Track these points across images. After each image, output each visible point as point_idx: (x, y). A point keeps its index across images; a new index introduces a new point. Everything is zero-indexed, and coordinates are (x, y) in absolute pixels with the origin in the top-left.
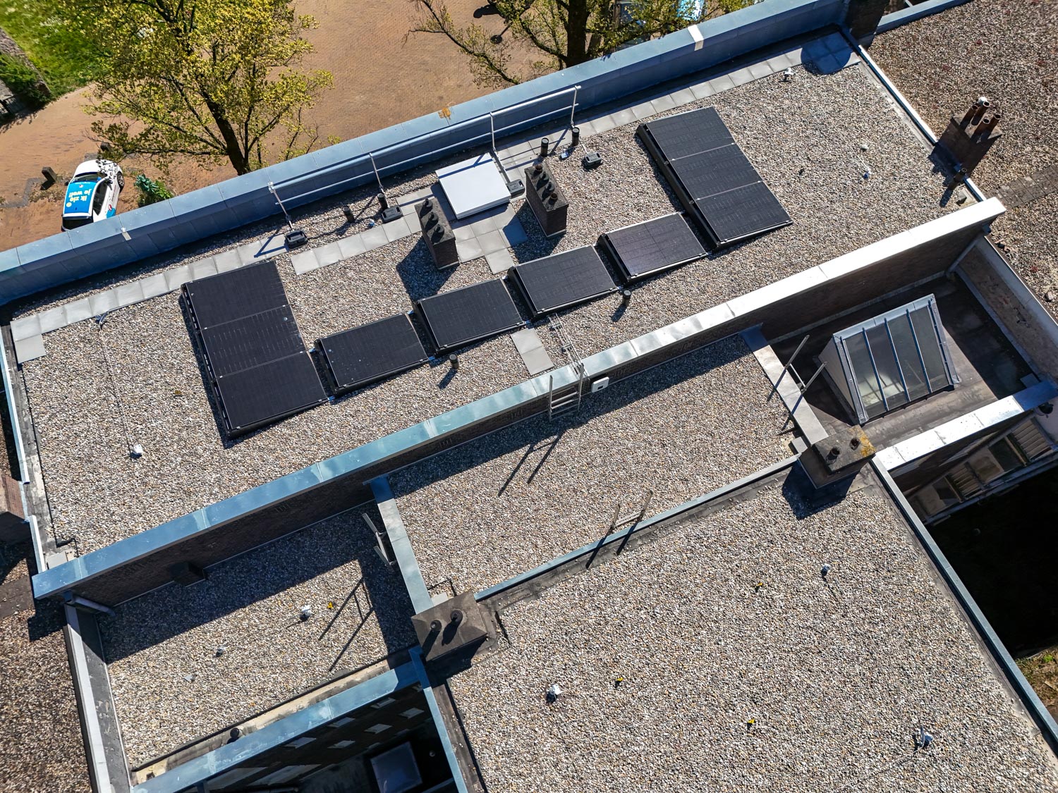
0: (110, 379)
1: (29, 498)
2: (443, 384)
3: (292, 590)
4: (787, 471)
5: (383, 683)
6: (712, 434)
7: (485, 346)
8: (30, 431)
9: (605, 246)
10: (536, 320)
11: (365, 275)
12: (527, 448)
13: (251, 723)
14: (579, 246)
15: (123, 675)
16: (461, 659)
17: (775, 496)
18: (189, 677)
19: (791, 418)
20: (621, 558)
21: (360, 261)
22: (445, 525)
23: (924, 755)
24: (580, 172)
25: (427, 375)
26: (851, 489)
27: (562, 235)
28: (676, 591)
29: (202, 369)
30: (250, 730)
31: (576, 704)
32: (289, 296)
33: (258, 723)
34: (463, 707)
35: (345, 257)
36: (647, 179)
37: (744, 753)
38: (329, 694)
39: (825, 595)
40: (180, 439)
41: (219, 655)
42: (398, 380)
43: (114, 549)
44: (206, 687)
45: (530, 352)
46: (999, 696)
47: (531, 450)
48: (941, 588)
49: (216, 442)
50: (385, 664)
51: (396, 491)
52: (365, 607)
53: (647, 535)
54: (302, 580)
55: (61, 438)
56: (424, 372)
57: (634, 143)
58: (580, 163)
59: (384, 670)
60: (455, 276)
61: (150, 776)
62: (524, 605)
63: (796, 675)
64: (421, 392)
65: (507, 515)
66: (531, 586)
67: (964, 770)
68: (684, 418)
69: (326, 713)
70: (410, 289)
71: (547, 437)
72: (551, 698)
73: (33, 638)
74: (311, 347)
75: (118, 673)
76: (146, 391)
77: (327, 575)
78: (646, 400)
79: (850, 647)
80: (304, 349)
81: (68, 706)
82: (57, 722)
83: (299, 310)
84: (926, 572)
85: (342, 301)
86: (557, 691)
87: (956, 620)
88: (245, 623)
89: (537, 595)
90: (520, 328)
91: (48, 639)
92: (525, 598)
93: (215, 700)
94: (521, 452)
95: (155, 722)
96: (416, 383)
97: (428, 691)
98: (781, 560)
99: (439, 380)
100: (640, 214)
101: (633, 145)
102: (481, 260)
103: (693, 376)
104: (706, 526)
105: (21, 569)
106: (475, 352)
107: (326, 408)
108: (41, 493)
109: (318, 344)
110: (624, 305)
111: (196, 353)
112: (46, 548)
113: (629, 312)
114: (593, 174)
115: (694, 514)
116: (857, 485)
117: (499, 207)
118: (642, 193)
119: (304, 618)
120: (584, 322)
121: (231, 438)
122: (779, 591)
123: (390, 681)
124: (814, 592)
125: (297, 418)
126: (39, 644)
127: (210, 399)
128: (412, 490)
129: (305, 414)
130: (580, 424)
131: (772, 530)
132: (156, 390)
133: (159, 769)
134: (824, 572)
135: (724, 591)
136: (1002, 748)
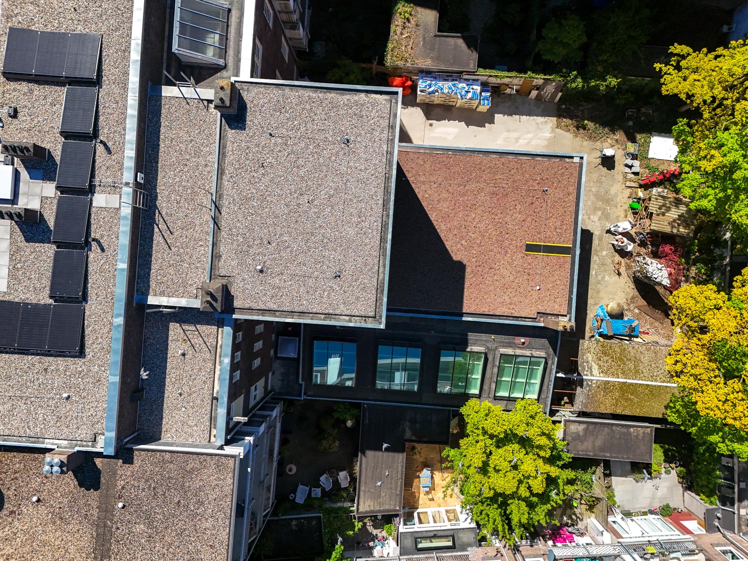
0: (21, 398)
1: (65, 448)
2: (103, 250)
3: (169, 355)
4: (223, 120)
5: (227, 333)
6: (191, 141)
7: (92, 221)
8: (31, 439)
9: (66, 134)
10: (91, 190)
11: (23, 259)
12: (155, 226)
13: (215, 391)
14: (60, 147)
15: (169, 435)
16: (229, 298)
17: (231, 133)
18: (184, 409)
19: (202, 100)
20: (223, 214)
21: (14, 258)
22: (172, 280)
23: (351, 144)
24: (16, 121)
25: (94, 255)
26: (245, 99)
27: (49, 152)
28: (248, 199)
29: (38, 354)
30: (218, 392)
31: (268, 262)
32: (16, 300)
33: (217, 388)
34: (247, 306)
35: (8, 264)
36: (38, 90)
37: (316, 210)
38: (220, 356)
39: (279, 140)
40: (70, 376)
41: (181, 395)
42: (90, 270)
43: (108, 418)
44: (191, 404)
45: (106, 202)
46: (348, 100)
47: (158, 225)
48: (301, 91)
49: (80, 361)
50: (220, 329)
51: (146, 294)
52: (192, 328)
53: (220, 198)
54: (167, 349)
55: (42, 427)
56: (92, 256)
57: (12, 83)
58: (10, 119)
59: (222, 331)
60: (46, 216)
61: (215, 436)
62: (221, 263)
63: (301, 173)
64: (102, 262)
65: (182, 251)
66: (215, 257)
67: (363, 132)
68: (178, 148)
69: (227, 361)
70: (43, 241)
71: (155, 214)
72: (261, 271)
73: (132, 463)
74: (51, 301)
75: (166, 437)
76: (36, 383)
77: (170, 338)
78: (160, 160)
79: (303, 145)
80: (51, 305)
81: (167, 456)
82: (172, 462)
83: (27, 299)
84: (292, 93)
85: (33, 277)
86: (259, 267)
87: (314, 95)
88: (173, 379)
89: (220, 256)
90: (91, 200)
91: (135, 457)
92: (219, 261)
93: (198, 402)
94: (156, 230)
95: (195, 428)
96: (95, 262)
97: (234, 316)
98: (257, 149)
99: (99, 251)
100: (57, 106)
101: (13, 85)
102: (43, 199)
103: (160, 131)
104: (229, 170)
105: (98, 461)
106: (93, 228)
107: (87, 307)
108: (66, 442)
109: (51, 297)
110: (105, 144)
111: (27, 354)
112: (93, 446)
113: (110, 144)
114: (20, 115)
115: (221, 172)
116: (244, 94)
117: (16, 175)
118: (45, 98)
119: (184, 355)
120: (104, 168)
121: (81, 354)
122: (268, 158)
123: (228, 330)
124: (276, 144)
125: (86, 322)
126: (135, 462)
127: (56, 356)
128: (149, 286)
129: (86, 317)
130: (156, 196)
131: (243, 144)
132: (38, 379)
133: (214, 432)
134: (271, 135)
135: (257, 180)
136: (363, 113)
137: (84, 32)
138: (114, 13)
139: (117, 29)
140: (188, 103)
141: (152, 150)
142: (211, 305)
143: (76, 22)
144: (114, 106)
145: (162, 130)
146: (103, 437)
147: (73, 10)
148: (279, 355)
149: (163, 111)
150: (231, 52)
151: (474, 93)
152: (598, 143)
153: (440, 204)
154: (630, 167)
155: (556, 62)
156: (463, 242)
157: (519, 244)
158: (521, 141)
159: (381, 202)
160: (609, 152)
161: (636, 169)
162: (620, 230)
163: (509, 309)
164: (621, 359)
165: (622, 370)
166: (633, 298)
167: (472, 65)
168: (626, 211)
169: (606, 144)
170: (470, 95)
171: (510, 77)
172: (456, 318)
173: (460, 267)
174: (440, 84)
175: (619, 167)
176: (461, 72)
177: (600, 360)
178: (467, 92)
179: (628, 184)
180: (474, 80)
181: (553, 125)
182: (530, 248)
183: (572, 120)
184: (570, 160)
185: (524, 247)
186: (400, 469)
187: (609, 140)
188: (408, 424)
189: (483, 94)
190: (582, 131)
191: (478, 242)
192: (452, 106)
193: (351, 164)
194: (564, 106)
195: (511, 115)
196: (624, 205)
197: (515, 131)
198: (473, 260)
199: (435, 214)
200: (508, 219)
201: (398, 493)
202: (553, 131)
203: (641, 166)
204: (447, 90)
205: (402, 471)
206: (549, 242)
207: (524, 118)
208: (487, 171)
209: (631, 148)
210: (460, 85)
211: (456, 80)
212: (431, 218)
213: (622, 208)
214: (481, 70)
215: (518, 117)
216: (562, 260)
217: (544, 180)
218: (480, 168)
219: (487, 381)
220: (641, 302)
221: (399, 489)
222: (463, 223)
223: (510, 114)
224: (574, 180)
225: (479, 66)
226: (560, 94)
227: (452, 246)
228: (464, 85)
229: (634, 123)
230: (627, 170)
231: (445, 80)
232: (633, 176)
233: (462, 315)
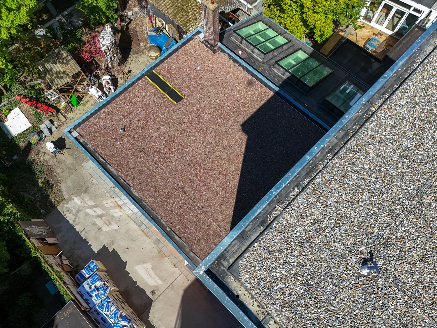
151: (93, 282)
152: (51, 163)
153: (218, 189)
157: (183, 108)
158: (100, 213)
167: (70, 310)
169: (47, 157)
170: (99, 284)
171: (51, 267)
172: (283, 93)
173: (246, 127)
174: (112, 321)
175: (56, 135)
176: (84, 312)
178: (98, 289)
179: (63, 119)
180: (81, 295)
181: (64, 204)
182: (177, 98)
183: (48, 195)
184: (79, 138)
185: (181, 102)
187: (42, 158)
189: (87, 276)
190: (51, 182)
192: (121, 294)
194: (42, 211)
195: (85, 240)
201: (409, 37)
202: (70, 199)
203: (43, 122)
204: (112, 308)
207: (78, 228)
209: (34, 139)
210: (97, 302)
211: (96, 311)
212: (237, 184)
214: (66, 299)
215: (82, 235)
216: (162, 72)
218: (155, 191)
220: (134, 48)
223: (85, 242)
225: (64, 303)
226: (33, 220)
228: (94, 299)
229: (12, 156)
230: (54, 129)
231: (105, 321)
232: (55, 122)
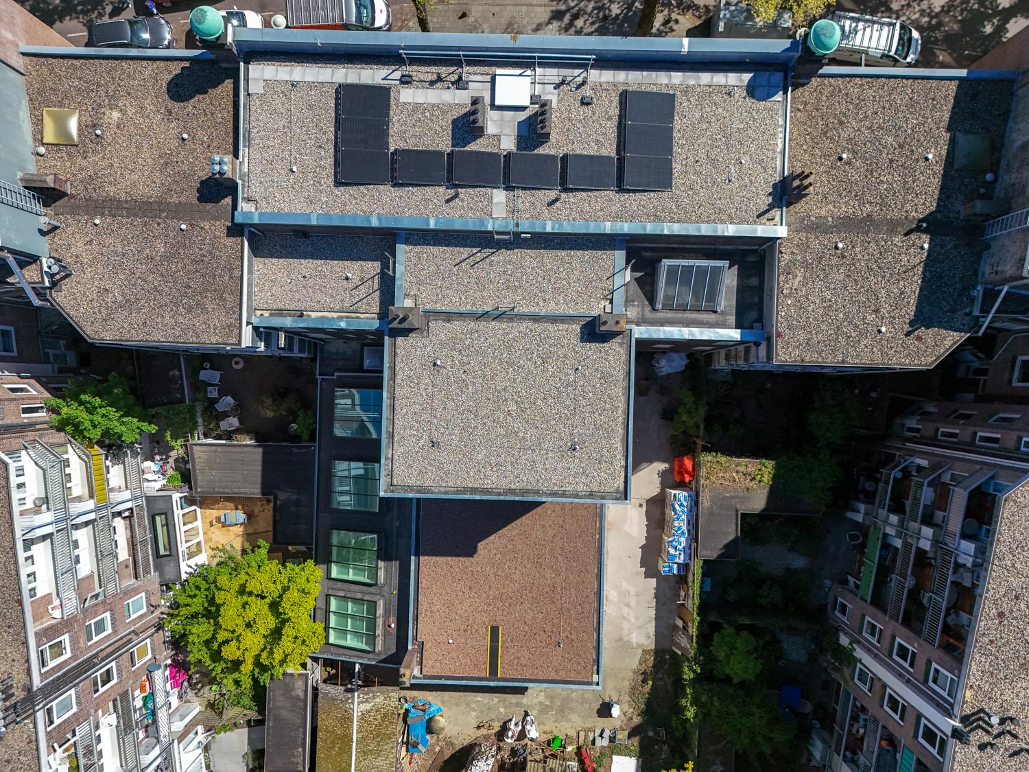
0: (290, 122)
1: (240, 170)
2: (448, 201)
3: (346, 263)
4: (590, 319)
5: (372, 324)
6: (570, 284)
7: (477, 190)
8: (247, 133)
9: (565, 158)
10: (508, 188)
11: (434, 118)
12: (479, 249)
13: (310, 313)
14: (553, 152)
15: (260, 267)
16: (406, 332)
17: (576, 328)
18: (289, 281)
19: (612, 293)
20: (493, 323)
21: (435, 108)
22: (424, 269)
23: (571, 453)
24: (578, 104)
25: (442, 191)
26: (614, 340)
27: (547, 142)
28: (509, 348)
29: (336, 137)
30: (309, 316)
31: (445, 372)
32: (391, 113)
33: (314, 315)
34: (398, 351)
35: (429, 101)
36: (612, 127)
37: (501, 419)
38: (347, 317)
39: (572, 378)
40: (315, 172)
41: (304, 277)
42: (427, 188)
43: (272, 215)
44: (295, 289)
45: (497, 204)
46: (617, 448)
47: (480, 251)
48: (623, 398)
49: (331, 181)
50: (376, 316)
51: (407, 242)
52: (376, 286)
53: (510, 319)
54: (352, 260)
55: (261, 145)
56: (441, 189)
57: (617, 98)
58: (580, 98)
59: (374, 318)
60: (480, 141)
61: (262, 315)
62: (441, 323)
63: (539, 402)
64: (435, 201)
65: (454, 278)
66: (448, 317)
67: (584, 465)
68: (561, 270)
69: (343, 325)
70: (453, 138)
71: (491, 248)
72: (435, 364)
73: (228, 236)
74: (392, 149)
75: (259, 263)
76: (306, 137)
77: (363, 263)
78: (548, 252)
79: (568, 403)
80: (388, 149)
81: (237, 273)
82: (231, 277)
83: (393, 124)
84: (621, 389)
85: (416, 129)
86: (439, 363)
87: (620, 412)
88: (320, 268)
89: (449, 321)
90: (499, 188)
91: (234, 239)
92: (444, 320)
93: (297, 296)
94: (475, 250)
95: (269, 294)
96: (435, 194)
97: (386, 338)
98: (562, 356)
99: (447, 198)
100: (596, 147)
101: (616, 100)
102: (497, 137)
103: (578, 250)
104: (538, 327)
105: (228, 201)
106: (471, 191)
107: (388, 187)
108: (246, 170)
109: (396, 150)
110: (557, 200)
111: (335, 126)
112: (243, 199)
113: (558, 204)
114: (585, 108)
115: (536, 318)
116: (618, 339)
117: (523, 108)
118: (604, 134)
119: (347, 279)
120: (533, 200)
121: (338, 184)
122: (553, 368)
123: (375, 325)
124: (567, 374)
125: (372, 186)
126: (231, 239)
127: (335, 156)
128: (416, 245)
129: (376, 186)
130: (511, 249)
131: (566, 341)
132: (311, 139)
133: (266, 314)
134: (577, 369)
135: (529, 357)
136: (604, 465)
137: (674, 171)
138: (695, 202)
139: (678, 206)
140: (608, 278)
141: (558, 243)
142: (394, 319)
143: (684, 162)
144: (598, 208)
145: (580, 253)
146: (253, 210)
147: (697, 159)
148: (365, 348)
149: (600, 253)
150: (670, 315)
151: (675, 556)
152: (627, 698)
154: (601, 736)
155: (711, 648)
156: (499, 556)
157: (498, 618)
158: (626, 608)
159: (513, 486)
160: (616, 711)
161: (599, 743)
162: (528, 727)
163: (426, 610)
164: (378, 735)
165: (367, 736)
166: (452, 744)
167: (704, 553)
168: (551, 732)
169: (626, 707)
170: (672, 551)
171: (693, 597)
172: (413, 551)
173: (470, 552)
174: (684, 517)
175: (601, 723)
176: (697, 542)
177: (377, 711)
178: (676, 548)
180: (690, 556)
181: (646, 646)
182: (495, 631)
183: (652, 667)
184: (595, 671)
185: (495, 624)
186: (242, 490)
187: (631, 710)
188: (294, 497)
189: (676, 565)
190: (641, 678)
191: (499, 573)
192: (663, 529)
193: (551, 454)
194: (668, 657)
195: (655, 597)
196: (558, 730)
197: (638, 603)
198: (479, 568)
199: (529, 522)
200: (526, 605)
201: (216, 490)
202: (639, 646)
203: (603, 747)
204: (677, 525)
205: (241, 493)
206: (502, 652)
207: (653, 613)
208: (578, 578)
209: (622, 736)
210: (683, 539)
211: (689, 535)
213: (554, 728)
214: (701, 562)
215: (654, 604)
216: (483, 667)
217: (571, 643)
218: (582, 572)
219: (346, 586)
220: (448, 754)
221: (221, 490)
222: (520, 555)
223: (656, 596)
224: (572, 676)
225: (705, 561)
226: (680, 653)
227: (494, 543)
228: (684, 544)
229: (651, 738)
230: (598, 732)
231: (689, 522)
232: (591, 739)
233: (417, 555)
